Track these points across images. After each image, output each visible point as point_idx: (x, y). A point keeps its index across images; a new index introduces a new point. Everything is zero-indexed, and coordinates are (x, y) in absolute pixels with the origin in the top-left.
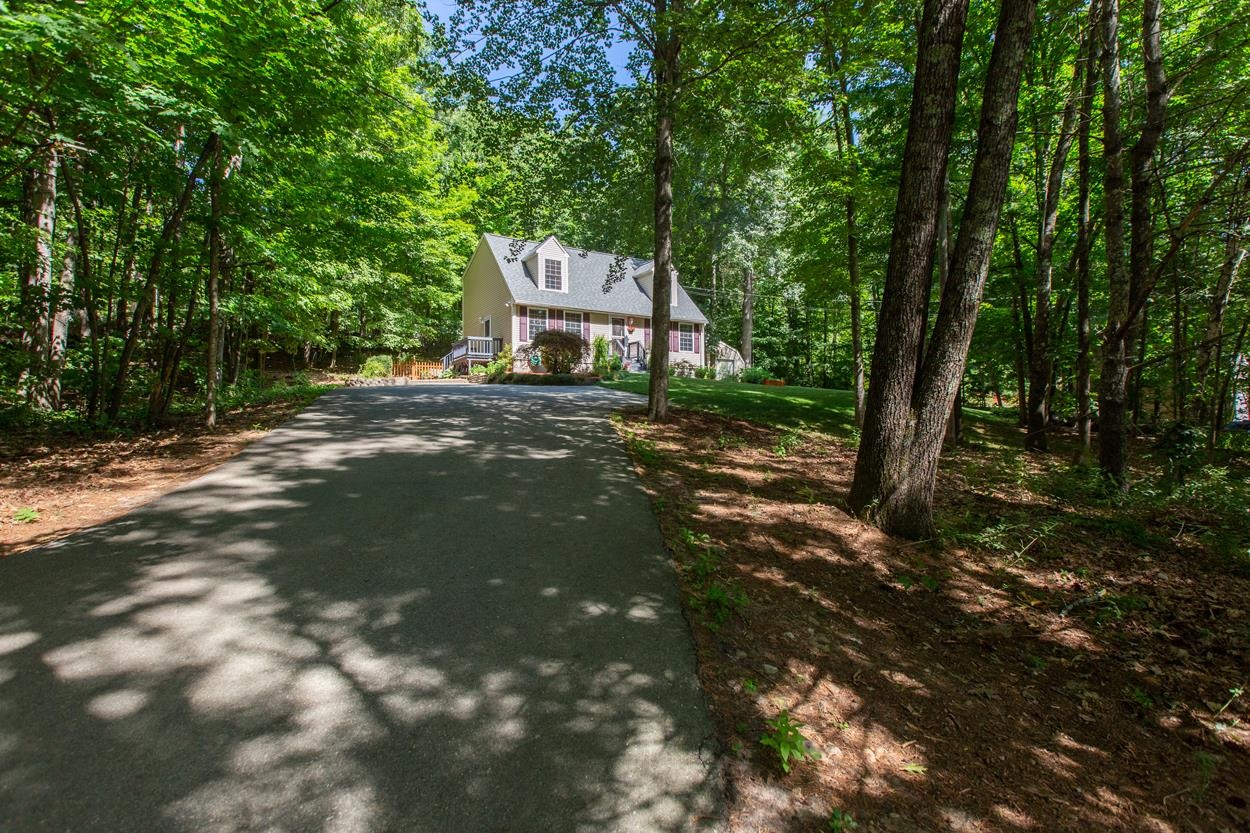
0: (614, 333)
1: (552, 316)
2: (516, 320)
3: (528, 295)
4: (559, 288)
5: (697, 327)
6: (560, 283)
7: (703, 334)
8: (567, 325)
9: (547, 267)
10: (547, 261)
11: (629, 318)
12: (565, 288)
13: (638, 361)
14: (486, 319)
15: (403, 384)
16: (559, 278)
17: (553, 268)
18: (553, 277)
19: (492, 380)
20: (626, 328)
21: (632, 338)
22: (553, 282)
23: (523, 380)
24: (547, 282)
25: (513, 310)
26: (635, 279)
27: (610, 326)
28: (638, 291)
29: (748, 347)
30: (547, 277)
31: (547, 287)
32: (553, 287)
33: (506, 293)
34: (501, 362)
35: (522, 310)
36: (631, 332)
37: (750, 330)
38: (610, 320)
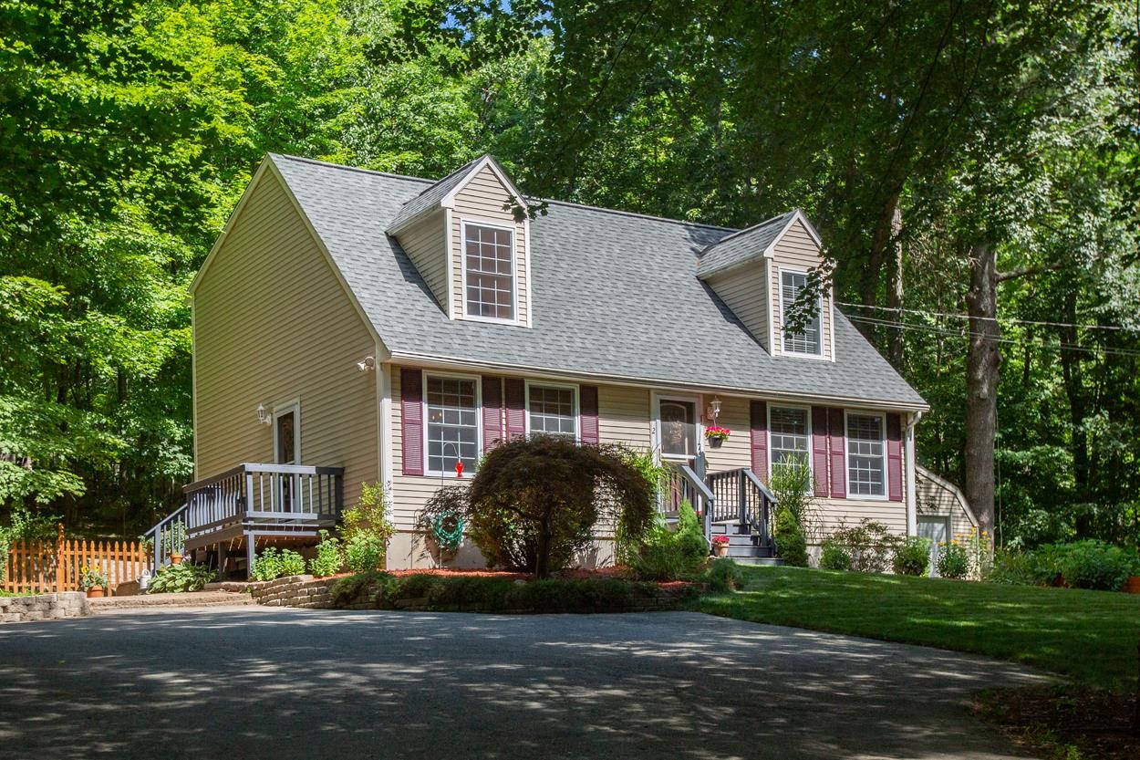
0: (669, 446)
1: (491, 400)
2: (389, 409)
3: (422, 336)
4: (507, 313)
5: (895, 423)
6: (507, 298)
7: (910, 444)
8: (535, 423)
9: (471, 249)
10: (472, 231)
11: (708, 399)
12: (523, 314)
13: (743, 529)
14: (280, 409)
15: (75, 611)
16: (507, 282)
17: (488, 251)
18: (488, 281)
19: (346, 599)
20: (700, 429)
21: (719, 460)
22: (488, 296)
23: (415, 593)
24: (472, 294)
25: (381, 380)
26: (706, 283)
27: (657, 424)
28: (719, 319)
29: (984, 475)
30: (472, 279)
31: (473, 309)
32: (488, 311)
33: (361, 331)
34: (360, 540)
35: (409, 382)
36: (716, 442)
37: (989, 430)
38: (655, 406)
